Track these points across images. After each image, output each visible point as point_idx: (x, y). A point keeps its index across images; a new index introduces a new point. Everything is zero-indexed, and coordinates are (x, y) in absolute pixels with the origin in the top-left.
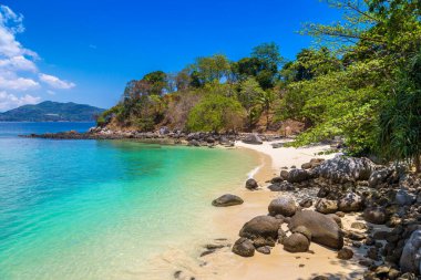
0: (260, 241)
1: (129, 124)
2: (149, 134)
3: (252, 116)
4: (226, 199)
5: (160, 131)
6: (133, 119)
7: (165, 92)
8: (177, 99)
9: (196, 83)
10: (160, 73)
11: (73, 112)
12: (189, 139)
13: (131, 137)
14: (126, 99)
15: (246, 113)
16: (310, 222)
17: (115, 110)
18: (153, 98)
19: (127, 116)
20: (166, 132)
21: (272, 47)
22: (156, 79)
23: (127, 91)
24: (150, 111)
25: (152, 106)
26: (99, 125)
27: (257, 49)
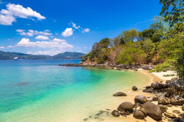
0: (123, 112)
1: (94, 61)
2: (101, 65)
3: (148, 57)
4: (119, 94)
5: (106, 64)
6: (95, 58)
7: (109, 47)
8: (114, 50)
9: (123, 42)
10: (107, 39)
11: (75, 56)
12: (118, 67)
13: (94, 66)
14: (93, 50)
15: (146, 55)
16: (148, 107)
17: (89, 55)
18: (103, 50)
19: (93, 57)
20: (109, 64)
21: (160, 23)
22: (105, 42)
23: (93, 47)
24: (103, 55)
25: (103, 53)
26: (83, 61)
27: (152, 25)
